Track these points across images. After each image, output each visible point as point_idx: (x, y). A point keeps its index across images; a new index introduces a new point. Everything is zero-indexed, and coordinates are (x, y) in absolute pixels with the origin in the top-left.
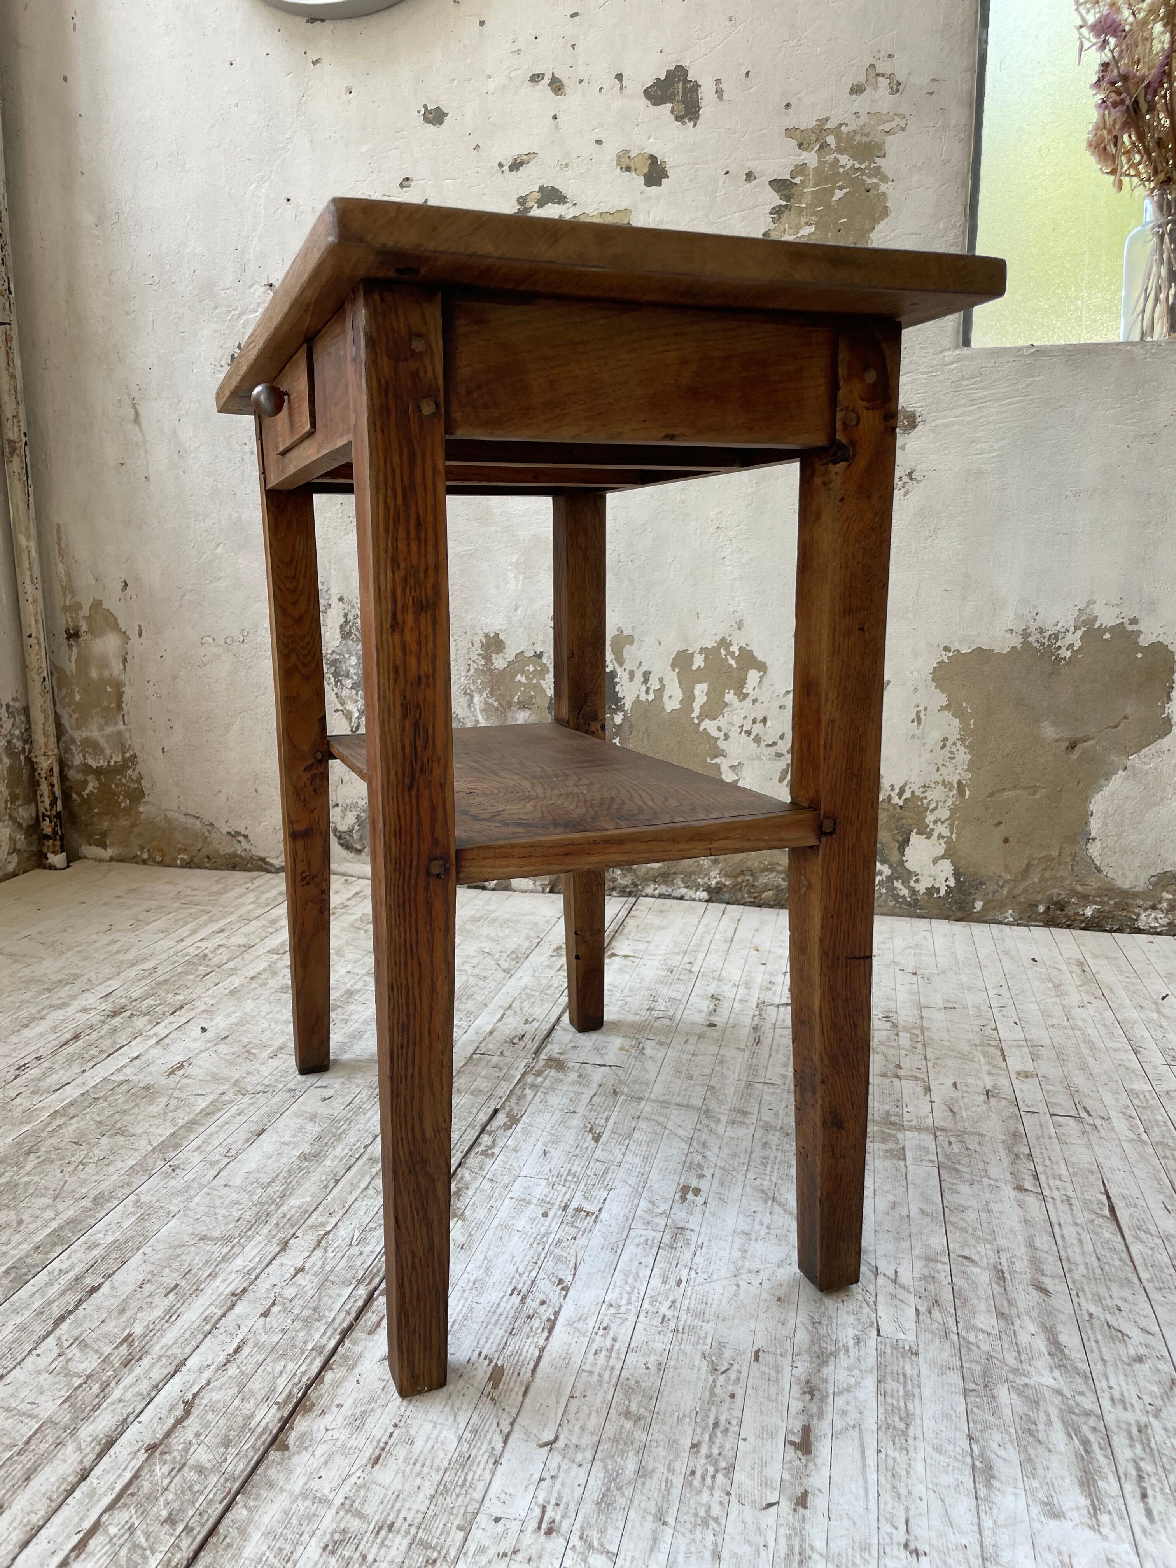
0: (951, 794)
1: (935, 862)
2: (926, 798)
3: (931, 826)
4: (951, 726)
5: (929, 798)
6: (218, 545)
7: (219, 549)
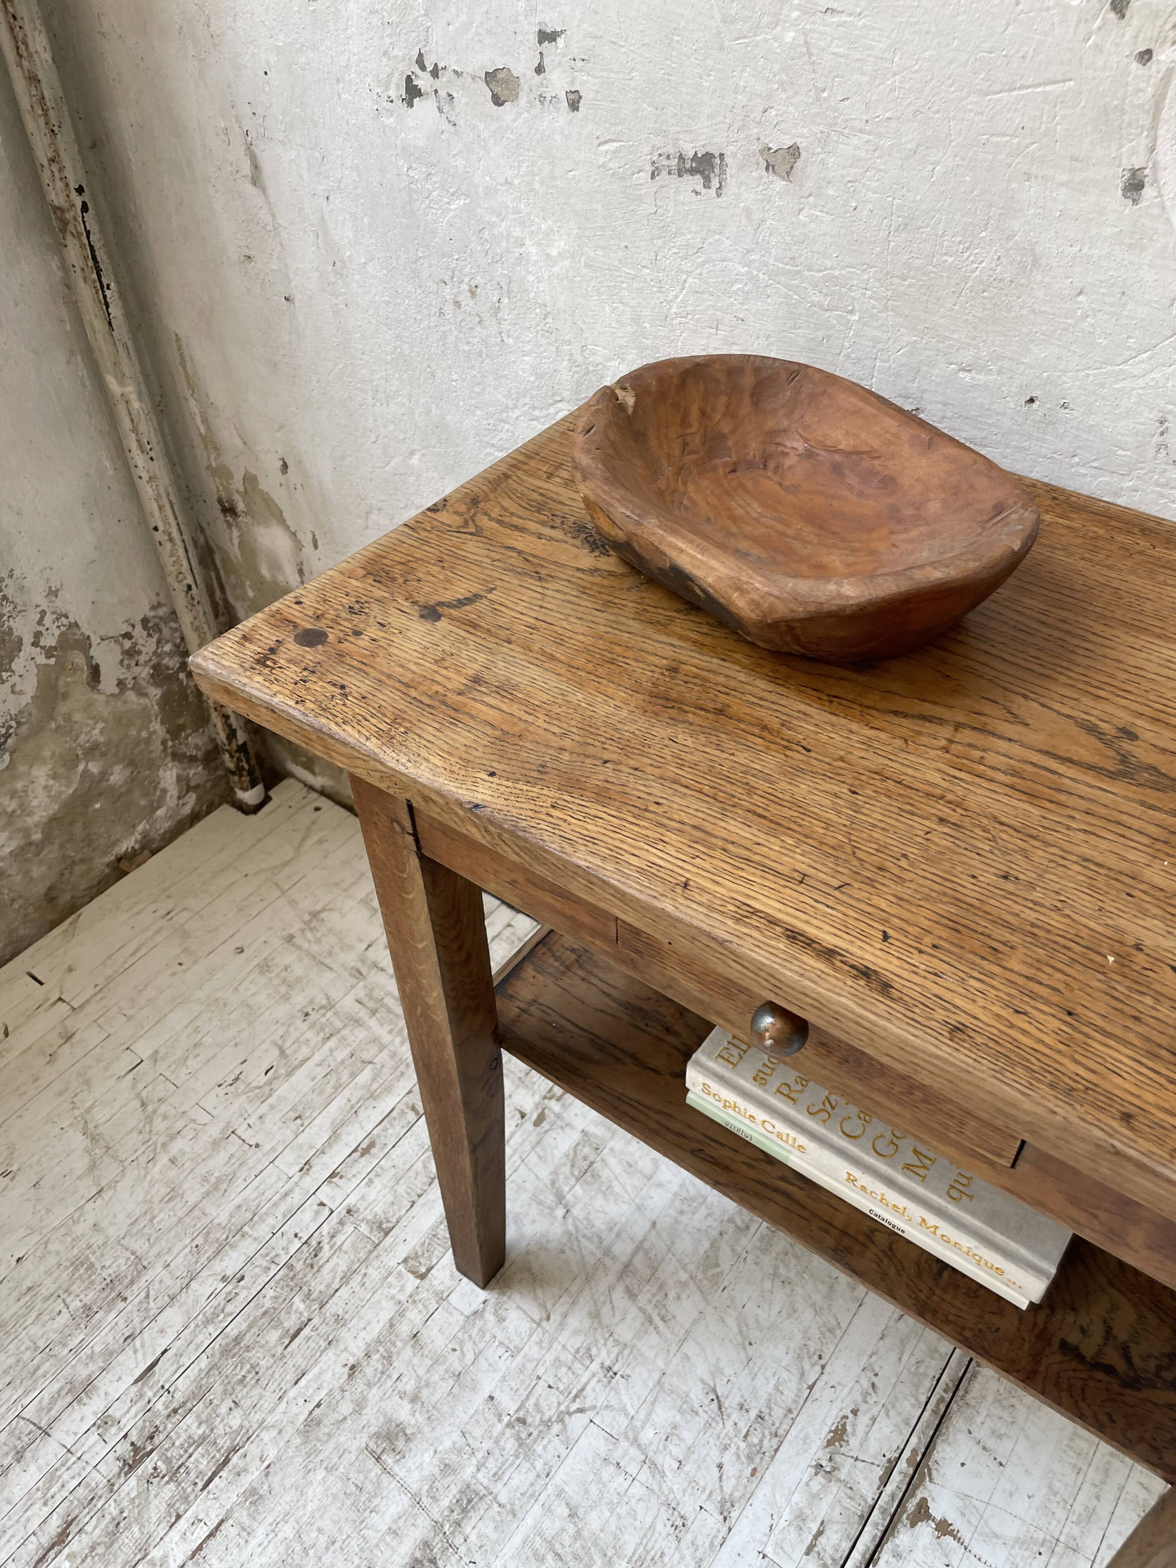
6: (412, 453)
7: (415, 460)
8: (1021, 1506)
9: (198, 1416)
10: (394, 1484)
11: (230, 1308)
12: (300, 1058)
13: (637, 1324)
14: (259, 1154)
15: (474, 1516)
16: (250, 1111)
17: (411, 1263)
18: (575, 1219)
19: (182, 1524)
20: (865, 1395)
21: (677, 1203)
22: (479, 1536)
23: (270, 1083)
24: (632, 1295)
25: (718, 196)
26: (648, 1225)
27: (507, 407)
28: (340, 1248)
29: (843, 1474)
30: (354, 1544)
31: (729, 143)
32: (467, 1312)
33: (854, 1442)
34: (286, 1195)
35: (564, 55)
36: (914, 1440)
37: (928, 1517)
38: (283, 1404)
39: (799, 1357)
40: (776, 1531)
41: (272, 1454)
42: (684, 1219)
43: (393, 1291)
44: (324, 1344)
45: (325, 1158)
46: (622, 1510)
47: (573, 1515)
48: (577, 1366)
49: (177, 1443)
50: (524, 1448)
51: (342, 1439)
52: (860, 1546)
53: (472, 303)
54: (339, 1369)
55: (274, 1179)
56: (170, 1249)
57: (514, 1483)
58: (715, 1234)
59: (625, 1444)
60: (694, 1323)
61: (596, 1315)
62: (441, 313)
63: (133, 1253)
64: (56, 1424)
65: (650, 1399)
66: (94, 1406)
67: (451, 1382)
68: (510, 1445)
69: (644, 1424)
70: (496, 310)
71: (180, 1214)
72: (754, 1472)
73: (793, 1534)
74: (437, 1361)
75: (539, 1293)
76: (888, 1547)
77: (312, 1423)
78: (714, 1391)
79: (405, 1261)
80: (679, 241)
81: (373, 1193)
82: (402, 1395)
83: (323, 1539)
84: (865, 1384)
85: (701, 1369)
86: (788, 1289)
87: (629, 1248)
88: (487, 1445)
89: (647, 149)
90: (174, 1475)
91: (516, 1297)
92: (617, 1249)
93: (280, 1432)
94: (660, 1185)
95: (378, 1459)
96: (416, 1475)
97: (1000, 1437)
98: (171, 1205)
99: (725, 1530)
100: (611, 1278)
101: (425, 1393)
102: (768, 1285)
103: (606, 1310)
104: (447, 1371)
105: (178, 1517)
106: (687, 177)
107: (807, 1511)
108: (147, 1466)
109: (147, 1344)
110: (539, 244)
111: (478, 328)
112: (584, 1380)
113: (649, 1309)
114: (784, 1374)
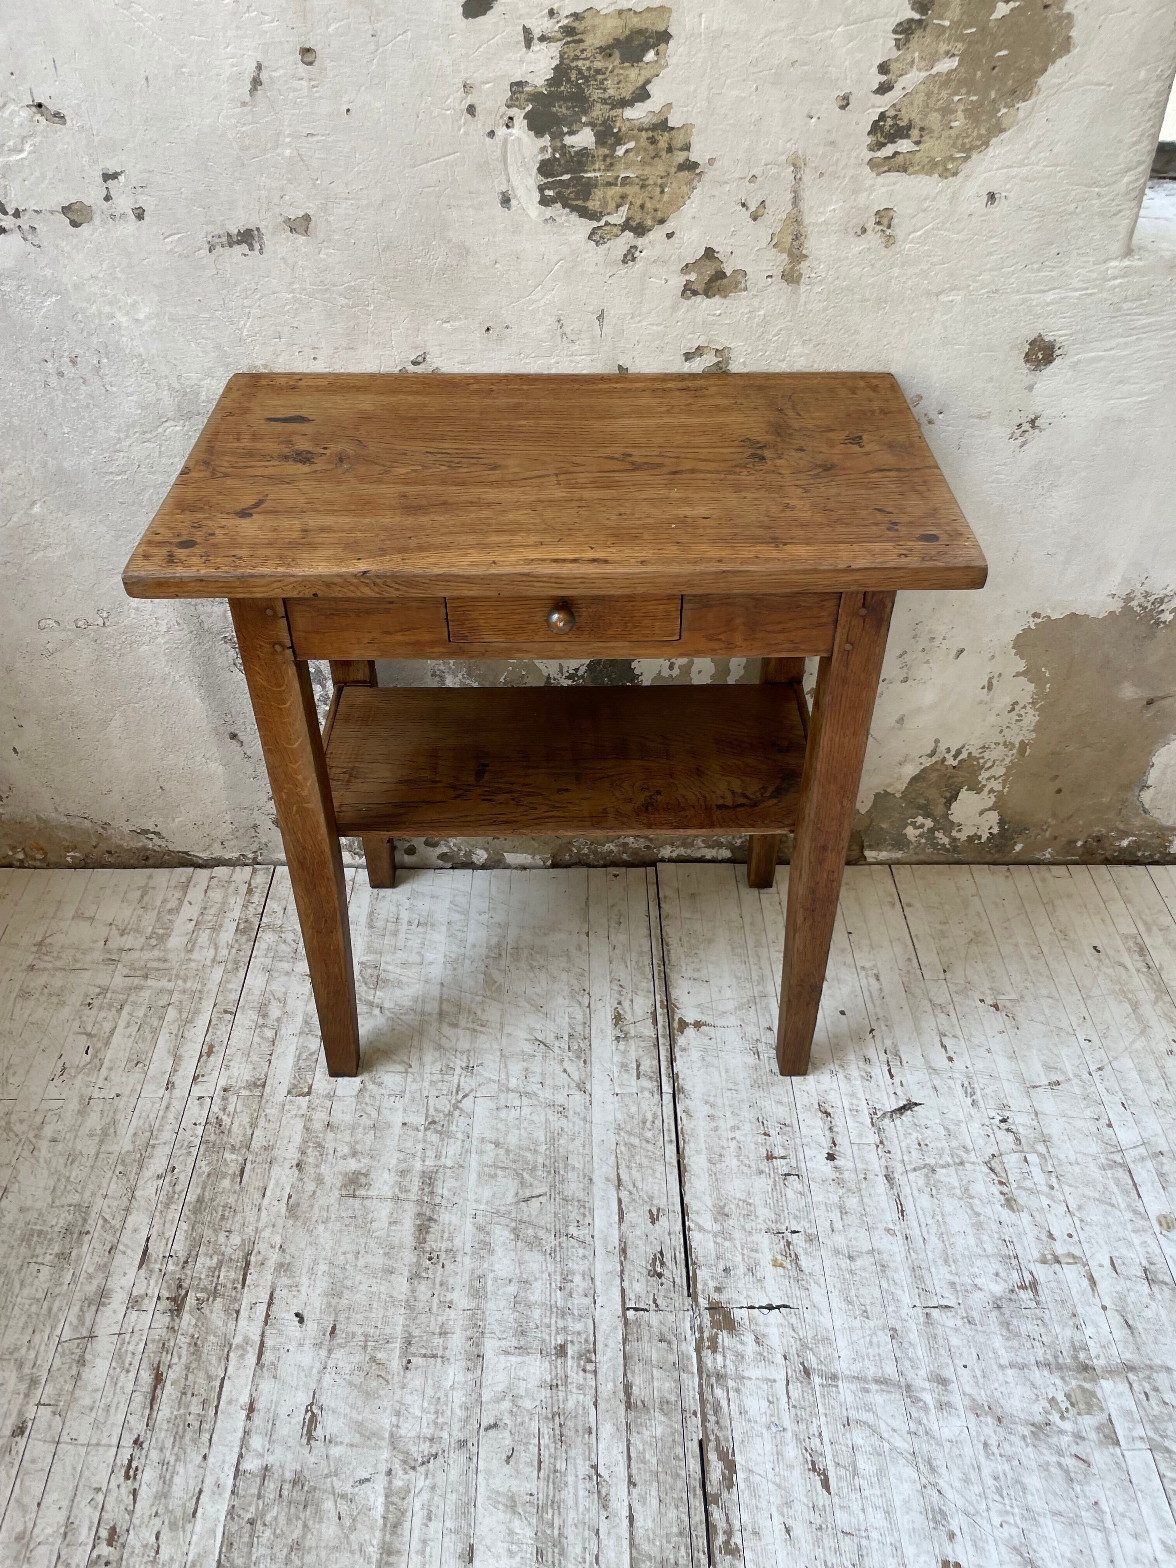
0: (1010, 753)
1: (981, 813)
2: (983, 758)
3: (984, 782)
4: (1026, 690)
5: (986, 758)
6: (33, 503)
7: (37, 509)
8: (728, 993)
9: (206, 1255)
10: (375, 1201)
11: (178, 1188)
12: (108, 1030)
13: (468, 1037)
14: (124, 1099)
15: (439, 1183)
16: (93, 1080)
17: (294, 1091)
18: (389, 1009)
19: (244, 1314)
20: (620, 993)
21: (449, 966)
22: (449, 1190)
23: (95, 1056)
24: (455, 1025)
25: (261, 253)
26: (439, 987)
27: (119, 439)
28: (235, 1111)
29: (632, 1033)
30: (372, 1244)
31: (261, 221)
32: (355, 1093)
33: (628, 1016)
34: (167, 1108)
35: (125, 186)
36: (658, 997)
37: (687, 1025)
38: (264, 1212)
39: (573, 997)
40: (615, 1081)
41: (278, 1240)
42: (459, 972)
43: (295, 1112)
44: (267, 1166)
45: (180, 1073)
46: (525, 1124)
47: (497, 1145)
48: (446, 1077)
49: (203, 1276)
50: (444, 1134)
51: (321, 1202)
52: (662, 1058)
53: (73, 370)
54: (288, 1171)
55: (149, 1105)
56: (99, 1187)
57: (451, 1153)
58: (483, 968)
59: (503, 1096)
60: (502, 1016)
61: (439, 1047)
62: (46, 384)
63: (70, 1205)
64: (96, 1328)
65: (502, 1065)
66: (118, 1301)
67: (372, 1132)
68: (434, 1138)
69: (508, 1079)
70: (97, 369)
71: (89, 1164)
72: (585, 1062)
73: (626, 1076)
74: (354, 1128)
75: (394, 1057)
76: (677, 1049)
77: (293, 1210)
78: (537, 1040)
79: (289, 1092)
80: (239, 288)
81: (235, 1072)
82: (344, 1157)
83: (350, 1256)
84: (616, 988)
85: (522, 1035)
86: (544, 970)
87: (436, 1004)
88: (419, 1147)
89: (203, 234)
90: (215, 1294)
91: (380, 1068)
92: (428, 1008)
93: (274, 1226)
94: (431, 964)
95: (354, 1196)
96: (386, 1188)
97: (698, 970)
98: (76, 1164)
99: (588, 1097)
100: (435, 1025)
101: (359, 1147)
102: (531, 975)
103: (444, 1041)
104: (364, 1129)
105: (238, 1312)
106: (236, 247)
107: (625, 1061)
108: (191, 1301)
109: (130, 1244)
110: (127, 314)
111: (83, 387)
112: (456, 1081)
113: (470, 1025)
114: (571, 1009)
